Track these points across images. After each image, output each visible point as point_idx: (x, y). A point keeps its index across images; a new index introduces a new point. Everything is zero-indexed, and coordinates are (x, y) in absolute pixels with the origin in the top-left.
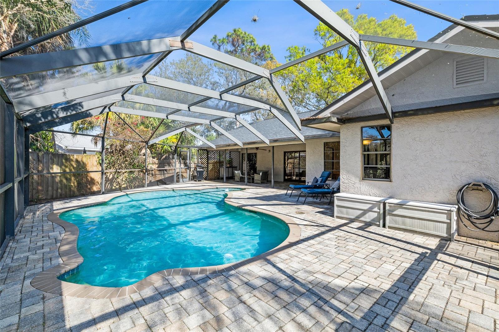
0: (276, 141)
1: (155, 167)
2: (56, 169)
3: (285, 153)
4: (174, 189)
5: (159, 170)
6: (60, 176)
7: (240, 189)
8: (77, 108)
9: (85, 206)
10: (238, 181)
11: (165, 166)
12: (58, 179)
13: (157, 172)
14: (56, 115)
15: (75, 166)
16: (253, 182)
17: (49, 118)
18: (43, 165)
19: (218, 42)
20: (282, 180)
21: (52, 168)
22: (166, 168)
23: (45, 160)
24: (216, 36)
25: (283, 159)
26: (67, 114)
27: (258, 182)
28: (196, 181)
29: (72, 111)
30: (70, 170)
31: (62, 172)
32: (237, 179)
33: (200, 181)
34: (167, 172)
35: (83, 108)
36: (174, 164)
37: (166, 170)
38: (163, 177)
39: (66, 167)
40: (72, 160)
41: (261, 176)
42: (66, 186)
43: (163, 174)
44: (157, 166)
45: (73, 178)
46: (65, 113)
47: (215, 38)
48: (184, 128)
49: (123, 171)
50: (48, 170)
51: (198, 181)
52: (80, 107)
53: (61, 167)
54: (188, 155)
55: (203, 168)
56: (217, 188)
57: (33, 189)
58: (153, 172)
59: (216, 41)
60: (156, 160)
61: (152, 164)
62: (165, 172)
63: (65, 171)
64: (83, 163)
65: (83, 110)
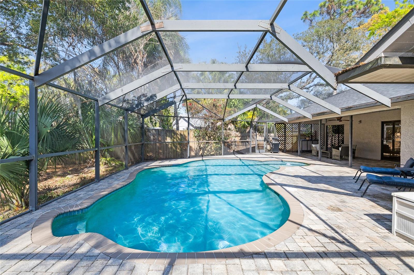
0: (349, 109)
1: (238, 139)
2: (169, 140)
3: (383, 123)
4: (241, 159)
5: (242, 142)
6: (171, 144)
7: (306, 164)
8: (153, 98)
9: (165, 166)
10: (315, 155)
11: (247, 138)
12: (170, 146)
13: (240, 144)
14: (143, 105)
15: (180, 138)
16: (331, 158)
17: (139, 107)
18: (161, 137)
19: (308, 17)
20: (379, 158)
21: (166, 139)
22: (248, 140)
23: (162, 134)
24: (306, 12)
25: (380, 132)
26: (148, 103)
27: (337, 158)
28: (271, 152)
29: (151, 100)
30: (177, 140)
31: (172, 141)
32: (314, 153)
33: (277, 153)
34: (249, 144)
35: (157, 98)
36: (255, 137)
37: (247, 142)
38: (245, 148)
39: (174, 138)
40: (178, 134)
41: (341, 151)
42: (174, 150)
43: (245, 145)
44: (239, 138)
45: (178, 146)
46: (147, 103)
47: (305, 14)
48: (255, 104)
49: (212, 142)
50: (164, 140)
51: (274, 153)
52: (155, 98)
53: (171, 138)
54: (265, 129)
55: (278, 141)
56: (282, 161)
57: (156, 152)
58: (236, 143)
59: (307, 17)
60: (238, 134)
61: (235, 136)
62: (247, 144)
63: (174, 141)
64: (184, 135)
65: (157, 99)
